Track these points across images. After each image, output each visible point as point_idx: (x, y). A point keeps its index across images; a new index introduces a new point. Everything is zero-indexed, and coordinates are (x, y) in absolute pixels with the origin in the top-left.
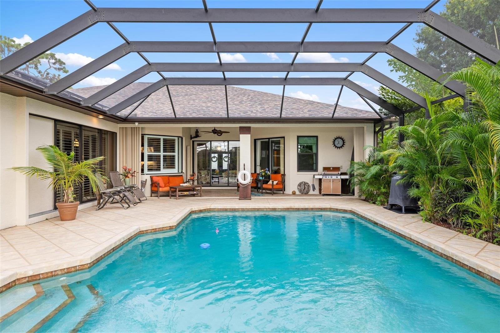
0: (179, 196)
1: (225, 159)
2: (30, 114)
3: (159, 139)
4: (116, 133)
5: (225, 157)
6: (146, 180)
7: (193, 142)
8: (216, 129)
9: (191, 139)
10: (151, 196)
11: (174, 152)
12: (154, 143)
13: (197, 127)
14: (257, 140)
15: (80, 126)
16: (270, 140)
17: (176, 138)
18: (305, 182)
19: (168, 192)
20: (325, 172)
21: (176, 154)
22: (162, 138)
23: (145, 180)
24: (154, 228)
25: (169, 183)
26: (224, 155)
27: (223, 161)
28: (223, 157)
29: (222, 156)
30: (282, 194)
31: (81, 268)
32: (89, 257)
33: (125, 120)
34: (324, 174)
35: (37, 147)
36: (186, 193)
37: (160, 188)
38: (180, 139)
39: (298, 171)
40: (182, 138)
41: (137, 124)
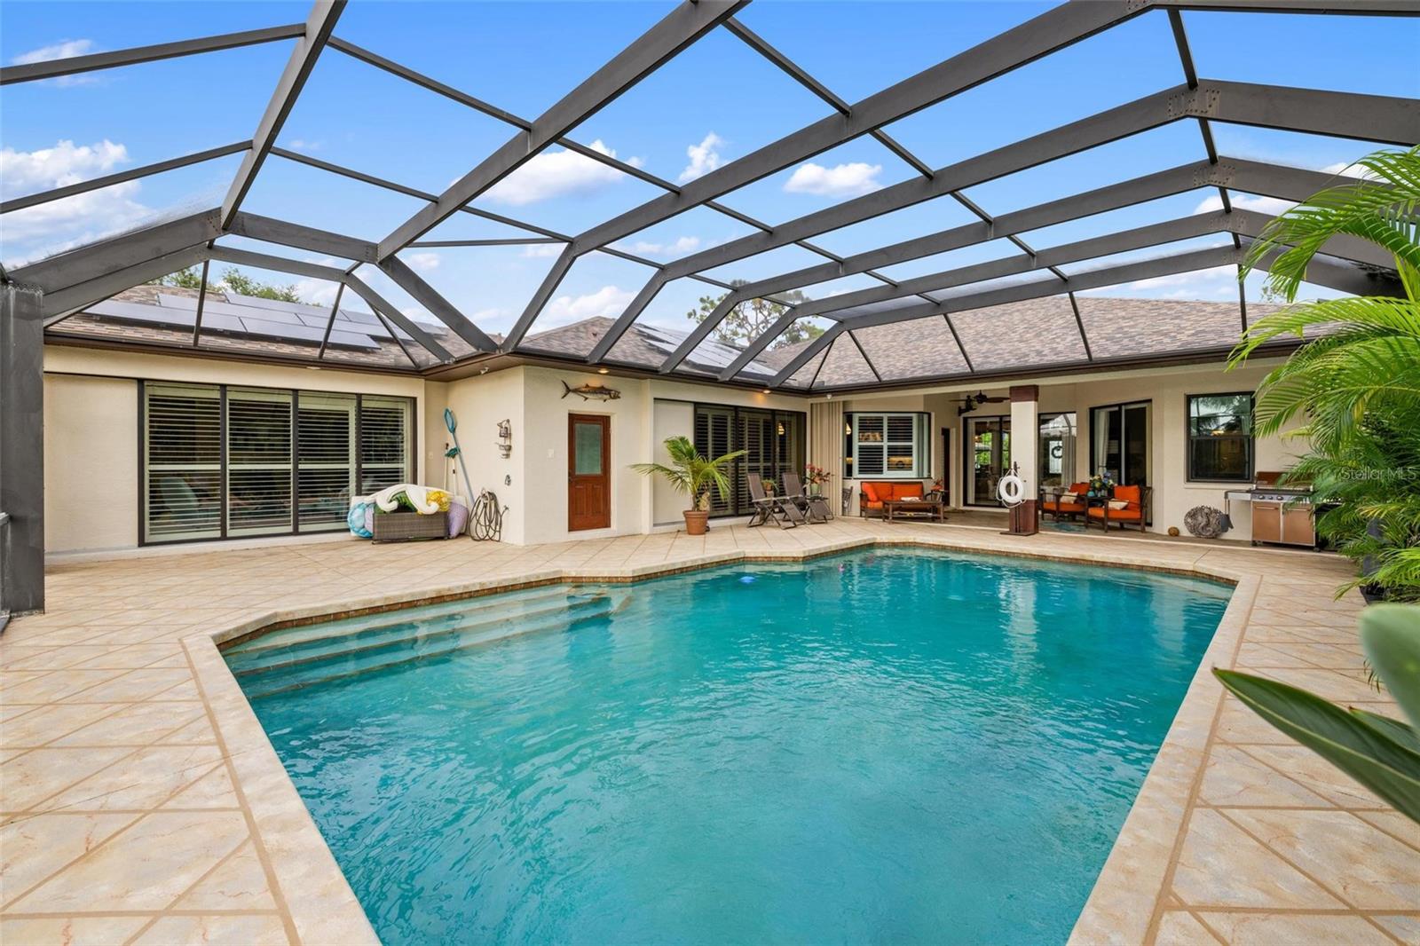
0: (893, 518)
1: (1055, 452)
2: (655, 399)
3: (881, 419)
4: (805, 414)
5: (1055, 448)
6: (852, 488)
7: (965, 420)
8: (983, 393)
9: (959, 415)
10: (861, 516)
11: (910, 439)
12: (869, 426)
13: (967, 392)
14: (1096, 411)
15: (736, 408)
16: (1123, 408)
17: (914, 416)
18: (1210, 509)
19: (881, 510)
20: (1261, 484)
21: (914, 444)
22: (885, 416)
23: (849, 488)
24: (767, 555)
25: (892, 495)
26: (1053, 444)
27: (1051, 456)
28: (1051, 447)
29: (1048, 445)
30: (1140, 534)
31: (624, 580)
32: (631, 569)
33: (808, 392)
34: (1257, 489)
35: (664, 440)
36: (908, 514)
37: (869, 503)
38: (926, 417)
39: (1188, 481)
40: (929, 415)
41: (829, 397)
